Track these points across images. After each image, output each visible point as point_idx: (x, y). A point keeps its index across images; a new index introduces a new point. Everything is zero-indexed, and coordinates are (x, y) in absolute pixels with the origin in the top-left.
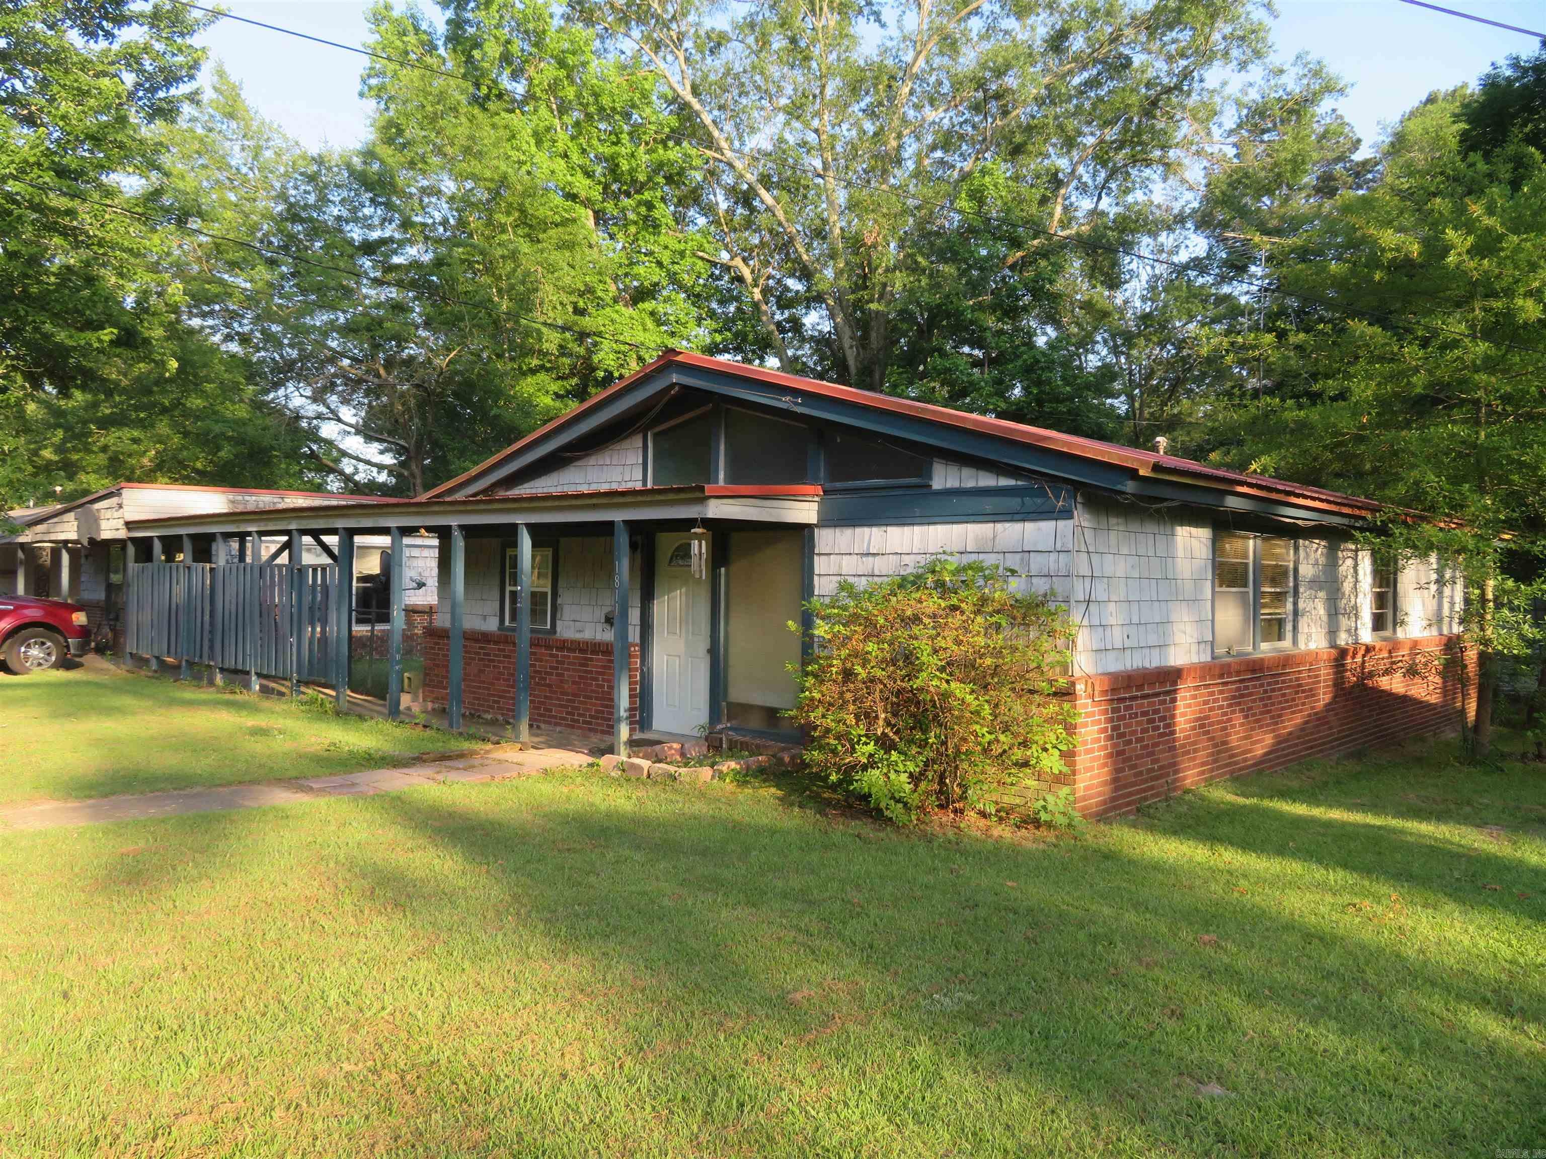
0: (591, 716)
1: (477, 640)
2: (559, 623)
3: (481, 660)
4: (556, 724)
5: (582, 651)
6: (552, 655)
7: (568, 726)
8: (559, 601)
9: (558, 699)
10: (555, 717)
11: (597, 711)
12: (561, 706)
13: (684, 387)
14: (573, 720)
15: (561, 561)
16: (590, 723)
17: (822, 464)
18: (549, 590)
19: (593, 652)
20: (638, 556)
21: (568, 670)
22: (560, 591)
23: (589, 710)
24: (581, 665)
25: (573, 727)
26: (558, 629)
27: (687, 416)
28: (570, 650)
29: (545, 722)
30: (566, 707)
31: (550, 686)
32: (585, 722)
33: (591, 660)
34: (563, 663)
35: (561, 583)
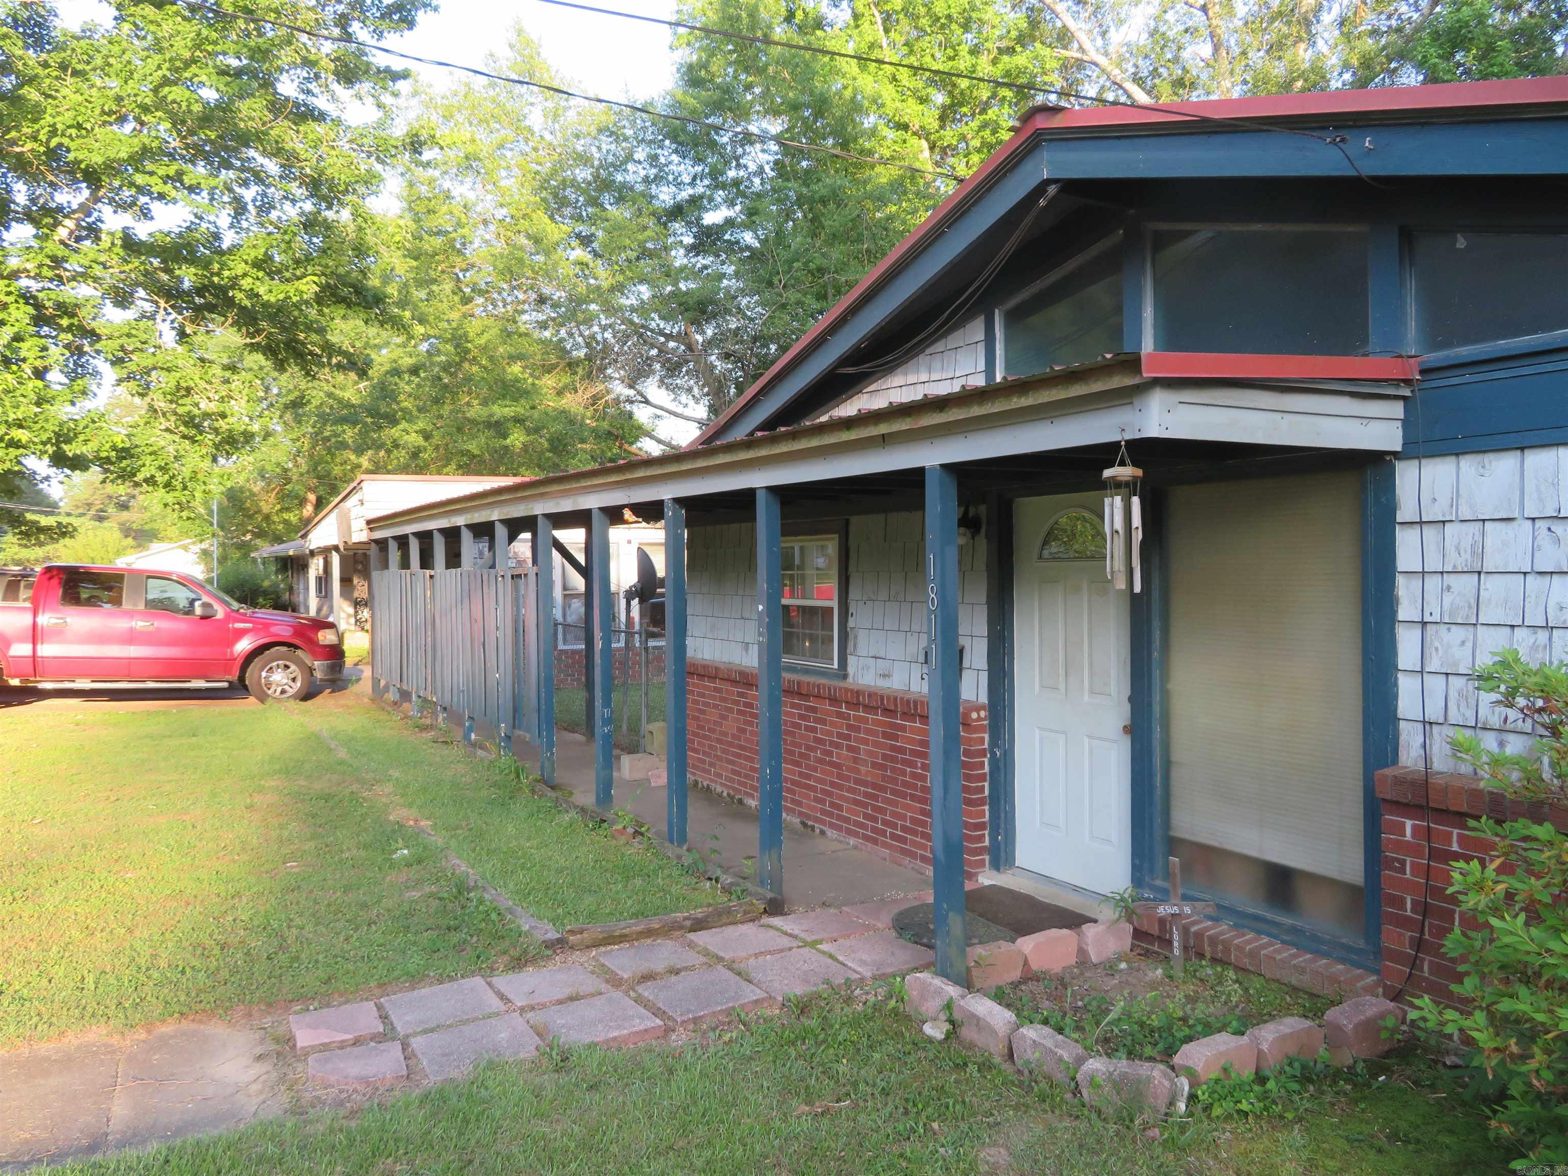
0: (904, 829)
1: (734, 682)
2: (851, 660)
3: (740, 712)
4: (850, 832)
5: (887, 712)
6: (840, 715)
7: (866, 838)
8: (851, 623)
9: (850, 790)
10: (847, 820)
11: (914, 821)
12: (857, 803)
13: (1070, 187)
14: (874, 830)
15: (853, 555)
16: (903, 840)
17: (1412, 309)
18: (834, 604)
19: (906, 715)
20: (982, 543)
21: (865, 742)
22: (852, 610)
23: (903, 817)
24: (885, 735)
25: (875, 842)
26: (851, 670)
27: (1071, 265)
28: (868, 708)
29: (832, 826)
30: (865, 805)
31: (838, 766)
32: (894, 837)
33: (903, 728)
34: (857, 729)
35: (854, 594)
